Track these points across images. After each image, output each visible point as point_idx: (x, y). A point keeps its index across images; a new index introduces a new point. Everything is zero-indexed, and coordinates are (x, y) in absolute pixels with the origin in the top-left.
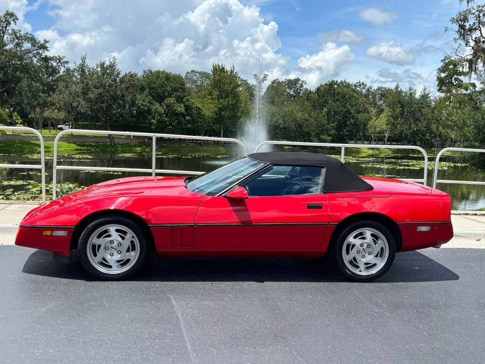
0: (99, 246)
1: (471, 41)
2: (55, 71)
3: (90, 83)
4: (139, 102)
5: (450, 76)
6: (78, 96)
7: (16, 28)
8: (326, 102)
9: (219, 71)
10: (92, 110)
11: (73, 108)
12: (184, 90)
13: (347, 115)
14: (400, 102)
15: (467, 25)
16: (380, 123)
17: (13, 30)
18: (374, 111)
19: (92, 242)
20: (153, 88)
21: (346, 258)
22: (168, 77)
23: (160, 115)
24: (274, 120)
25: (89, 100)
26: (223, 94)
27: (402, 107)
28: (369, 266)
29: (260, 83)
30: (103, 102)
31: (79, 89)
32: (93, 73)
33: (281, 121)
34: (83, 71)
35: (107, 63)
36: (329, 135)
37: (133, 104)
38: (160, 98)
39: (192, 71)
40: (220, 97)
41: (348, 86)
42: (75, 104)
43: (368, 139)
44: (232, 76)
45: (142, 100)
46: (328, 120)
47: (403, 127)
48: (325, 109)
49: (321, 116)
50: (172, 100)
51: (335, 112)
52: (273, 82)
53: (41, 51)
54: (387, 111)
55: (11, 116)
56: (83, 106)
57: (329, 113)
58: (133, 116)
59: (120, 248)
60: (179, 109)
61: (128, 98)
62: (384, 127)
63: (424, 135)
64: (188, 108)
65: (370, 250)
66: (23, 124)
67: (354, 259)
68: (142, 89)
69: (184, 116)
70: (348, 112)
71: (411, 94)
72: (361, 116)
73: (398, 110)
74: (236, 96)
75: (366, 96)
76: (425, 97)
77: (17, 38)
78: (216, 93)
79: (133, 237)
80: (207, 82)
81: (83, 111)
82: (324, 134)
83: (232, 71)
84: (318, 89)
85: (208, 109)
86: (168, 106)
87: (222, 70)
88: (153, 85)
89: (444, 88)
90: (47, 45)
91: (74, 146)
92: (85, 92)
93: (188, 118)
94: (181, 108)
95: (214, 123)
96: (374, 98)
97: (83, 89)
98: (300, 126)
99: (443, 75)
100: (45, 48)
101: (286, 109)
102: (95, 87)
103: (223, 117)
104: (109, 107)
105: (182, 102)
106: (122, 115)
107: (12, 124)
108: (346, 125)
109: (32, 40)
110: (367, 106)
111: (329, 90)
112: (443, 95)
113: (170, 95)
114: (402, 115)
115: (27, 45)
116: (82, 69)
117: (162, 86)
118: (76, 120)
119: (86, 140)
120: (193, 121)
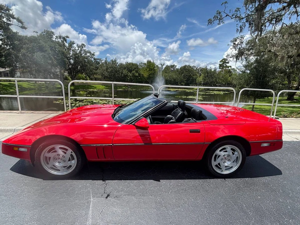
0: (50, 158)
1: (237, 49)
2: (99, 63)
3: (108, 66)
4: (124, 72)
5: (223, 63)
6: (105, 71)
7: (85, 49)
8: (183, 72)
9: (149, 62)
10: (109, 75)
11: (103, 75)
12: (138, 69)
13: (190, 76)
14: (207, 72)
15: (236, 43)
16: (200, 79)
17: (84, 49)
18: (198, 75)
19: (45, 155)
20: (128, 68)
21: (214, 163)
22: (133, 64)
23: (131, 77)
24: (167, 78)
25: (108, 72)
26: (151, 70)
27: (208, 74)
28: (228, 168)
29: (162, 66)
30: (112, 73)
31: (105, 68)
32: (109, 63)
33: (169, 78)
34: (106, 63)
35: (114, 60)
36: (184, 83)
37: (122, 73)
38: (131, 71)
39: (141, 63)
40: (149, 70)
41: (190, 67)
42: (104, 73)
43: (196, 84)
44: (153, 64)
45: (125, 72)
46: (184, 78)
47: (208, 80)
48: (183, 74)
49: (181, 77)
50: (134, 72)
51: (186, 76)
52: (166, 66)
53: (93, 56)
54: (202, 75)
55: (86, 77)
56: (106, 74)
57: (184, 76)
58: (122, 77)
59: (64, 159)
60: (136, 75)
61: (121, 71)
62: (202, 80)
63: (214, 83)
64: (139, 74)
65: (229, 158)
66: (90, 79)
67: (219, 164)
68: (125, 68)
69: (138, 77)
70: (190, 75)
71: (211, 69)
72: (195, 77)
73: (206, 75)
74: (154, 70)
75: (196, 70)
76: (215, 70)
77: (85, 52)
78: (148, 69)
79: (72, 152)
80: (145, 66)
81: (106, 75)
82: (182, 83)
83: (153, 62)
84: (181, 68)
85: (146, 75)
86: (133, 74)
87: (150, 62)
88: (128, 67)
89: (221, 67)
90: (94, 54)
91: (104, 87)
92: (107, 69)
93: (139, 78)
94: (137, 74)
95: (148, 79)
96: (198, 71)
97: (106, 68)
98: (175, 80)
99: (221, 63)
100: (94, 55)
101: (170, 74)
102: (110, 68)
103: (150, 77)
104: (115, 74)
105: (137, 72)
106: (118, 77)
107: (86, 80)
108: (189, 80)
109: (90, 52)
110: (196, 73)
111: (184, 68)
112: (221, 70)
113: (134, 70)
114: (208, 76)
115: (88, 54)
116: (106, 62)
117: (131, 67)
118: (104, 78)
119: (108, 84)
120: (141, 79)
